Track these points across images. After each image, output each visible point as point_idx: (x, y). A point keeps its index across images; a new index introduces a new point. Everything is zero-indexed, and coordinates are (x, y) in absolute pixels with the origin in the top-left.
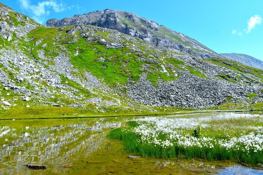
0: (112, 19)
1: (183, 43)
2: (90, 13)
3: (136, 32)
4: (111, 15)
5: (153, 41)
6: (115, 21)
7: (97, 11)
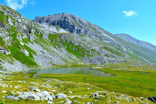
0: (67, 20)
1: (97, 32)
2: (56, 14)
3: (78, 28)
4: (66, 18)
5: (85, 32)
6: (68, 21)
7: (59, 14)
